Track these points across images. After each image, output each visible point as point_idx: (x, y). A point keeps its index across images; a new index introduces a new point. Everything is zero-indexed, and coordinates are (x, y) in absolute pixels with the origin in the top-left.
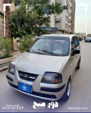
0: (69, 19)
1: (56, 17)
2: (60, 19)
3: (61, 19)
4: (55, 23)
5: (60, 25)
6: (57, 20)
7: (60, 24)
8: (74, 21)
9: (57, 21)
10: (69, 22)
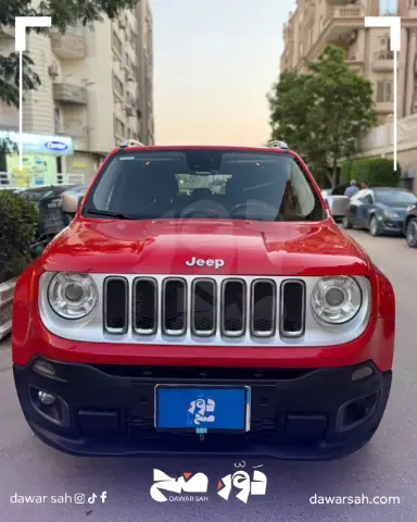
0: (128, 93)
1: (59, 80)
2: (83, 90)
3: (89, 88)
4: (57, 111)
5: (84, 124)
6: (68, 96)
7: (82, 116)
8: (149, 110)
9: (65, 98)
10: (129, 114)
